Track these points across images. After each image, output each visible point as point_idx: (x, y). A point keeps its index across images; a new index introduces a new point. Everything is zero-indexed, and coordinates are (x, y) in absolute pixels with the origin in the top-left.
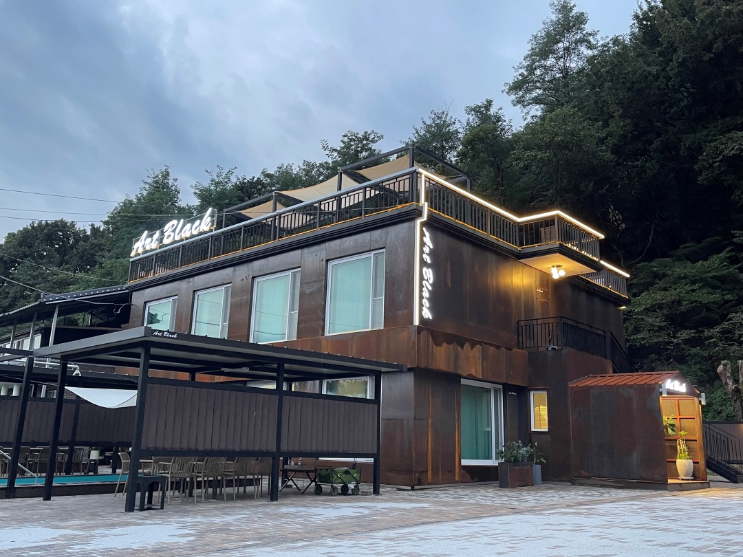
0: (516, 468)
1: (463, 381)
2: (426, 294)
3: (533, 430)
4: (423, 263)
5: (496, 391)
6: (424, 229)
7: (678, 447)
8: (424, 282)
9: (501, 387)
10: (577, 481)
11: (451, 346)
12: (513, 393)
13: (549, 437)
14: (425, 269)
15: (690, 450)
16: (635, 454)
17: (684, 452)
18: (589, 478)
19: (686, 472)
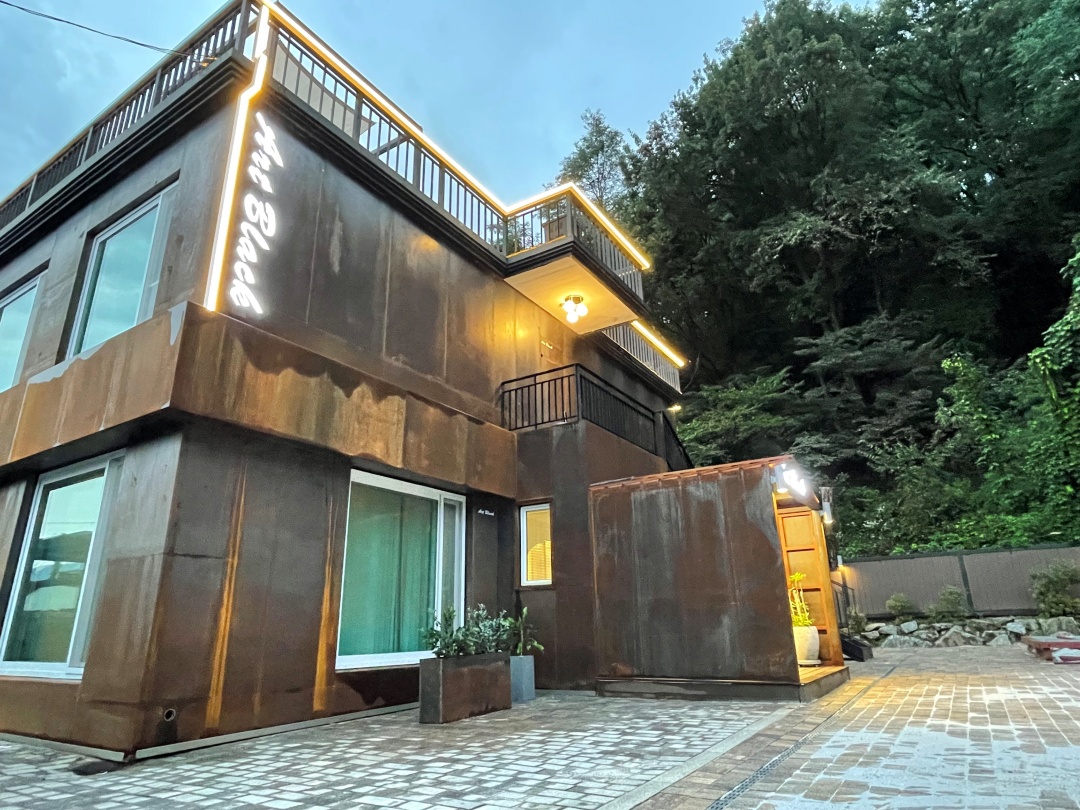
0: (465, 670)
1: (357, 476)
2: (247, 252)
3: (525, 582)
4: (246, 184)
5: (450, 507)
6: (260, 117)
7: (791, 603)
8: (244, 227)
9: (463, 499)
10: (609, 687)
11: (313, 381)
12: (487, 513)
13: (552, 594)
14: (250, 200)
15: (811, 609)
16: (726, 620)
17: (803, 612)
18: (629, 678)
19: (809, 650)
